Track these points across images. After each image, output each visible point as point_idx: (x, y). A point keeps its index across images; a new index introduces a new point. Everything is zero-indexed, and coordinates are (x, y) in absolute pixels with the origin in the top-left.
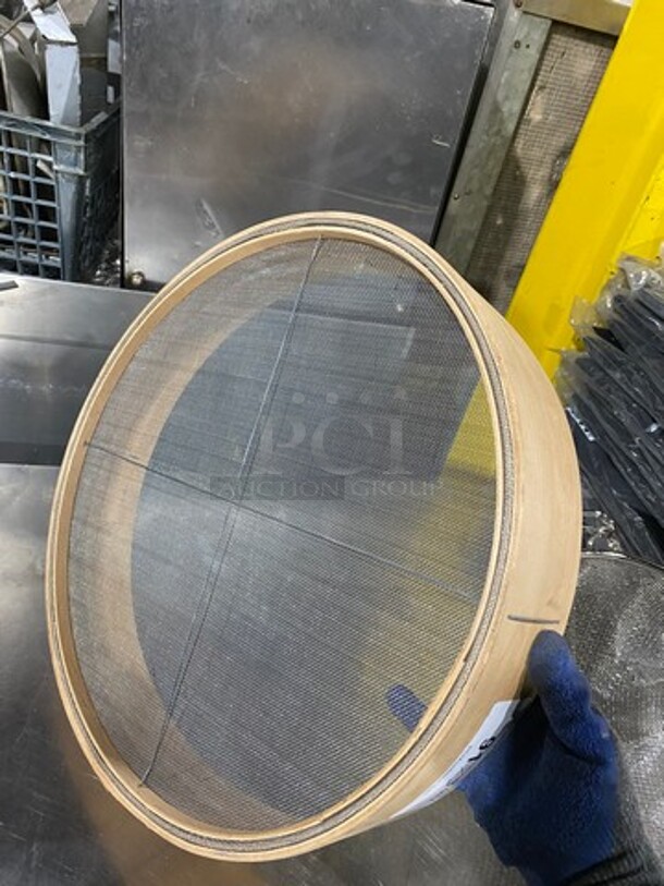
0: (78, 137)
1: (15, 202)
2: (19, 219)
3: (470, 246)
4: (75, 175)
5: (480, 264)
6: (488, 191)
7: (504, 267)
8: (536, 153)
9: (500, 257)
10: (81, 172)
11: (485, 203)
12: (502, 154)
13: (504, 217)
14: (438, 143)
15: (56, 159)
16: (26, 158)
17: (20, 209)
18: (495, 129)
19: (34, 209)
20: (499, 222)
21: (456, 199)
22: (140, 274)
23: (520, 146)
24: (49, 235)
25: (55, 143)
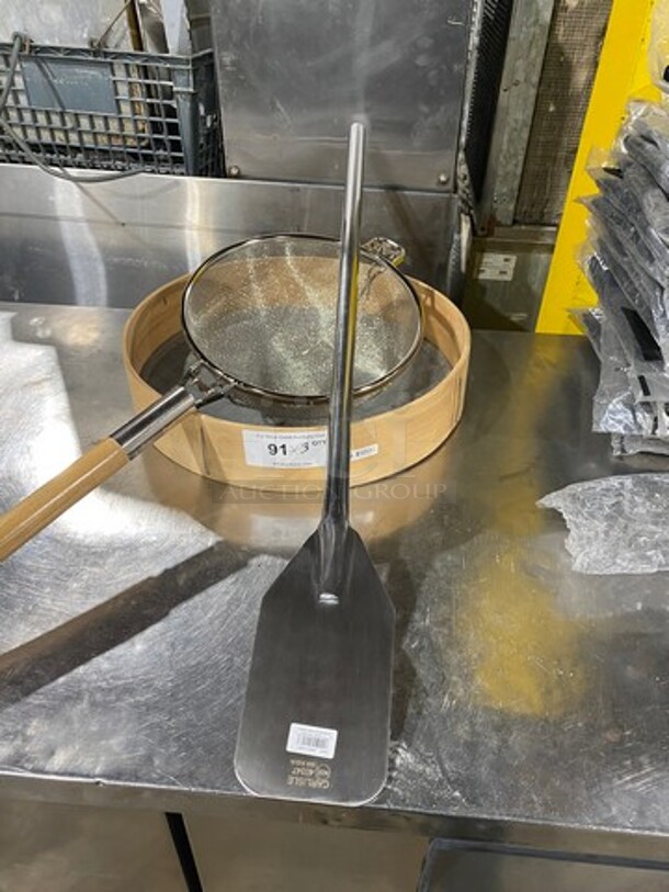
0: (187, 62)
1: (152, 122)
2: (156, 136)
3: (525, 135)
4: (189, 93)
5: (539, 153)
6: (535, 79)
7: (562, 154)
8: (578, 37)
9: (557, 144)
10: (191, 90)
11: (533, 92)
12: (542, 43)
13: (555, 104)
14: (454, 23)
15: (175, 83)
16: (155, 85)
17: (156, 127)
18: (532, 19)
19: (165, 127)
20: (552, 109)
21: (505, 90)
22: (236, 167)
23: (561, 32)
24: (176, 146)
25: (174, 70)
